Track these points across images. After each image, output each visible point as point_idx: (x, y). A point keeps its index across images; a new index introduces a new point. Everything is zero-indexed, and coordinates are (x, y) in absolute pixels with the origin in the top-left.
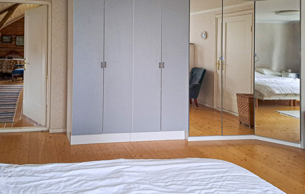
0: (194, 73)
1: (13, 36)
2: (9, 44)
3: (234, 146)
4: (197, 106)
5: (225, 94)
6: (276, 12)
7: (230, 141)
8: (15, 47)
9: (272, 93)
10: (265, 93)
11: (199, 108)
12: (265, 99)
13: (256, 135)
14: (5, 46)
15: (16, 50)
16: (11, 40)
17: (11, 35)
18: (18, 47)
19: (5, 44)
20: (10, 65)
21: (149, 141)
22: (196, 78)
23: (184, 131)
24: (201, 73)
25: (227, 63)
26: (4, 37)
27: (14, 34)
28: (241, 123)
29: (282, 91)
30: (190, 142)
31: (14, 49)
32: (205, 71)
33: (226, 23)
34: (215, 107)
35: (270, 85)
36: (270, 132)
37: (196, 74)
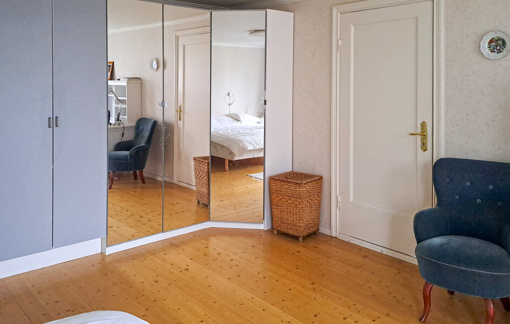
0: (141, 127)
3: (177, 247)
4: (144, 182)
5: (183, 158)
6: (250, 31)
7: (175, 238)
9: (244, 150)
10: (236, 150)
11: (146, 185)
12: (236, 158)
13: (212, 221)
21: (28, 273)
22: (143, 136)
23: (101, 238)
24: (149, 127)
25: (186, 110)
28: (199, 203)
29: (255, 144)
30: (108, 256)
32: (155, 123)
33: (184, 46)
34: (175, 181)
35: (242, 138)
36: (232, 212)
37: (143, 129)
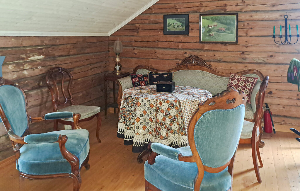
1: (191, 16)
2: (181, 38)
8: (198, 45)
14: (173, 45)
15: (200, 54)
16: (187, 27)
17: (187, 15)
18: (206, 47)
19: (172, 38)
20: (157, 121)
26: (170, 21)
27: (195, 9)
31: (195, 53)
